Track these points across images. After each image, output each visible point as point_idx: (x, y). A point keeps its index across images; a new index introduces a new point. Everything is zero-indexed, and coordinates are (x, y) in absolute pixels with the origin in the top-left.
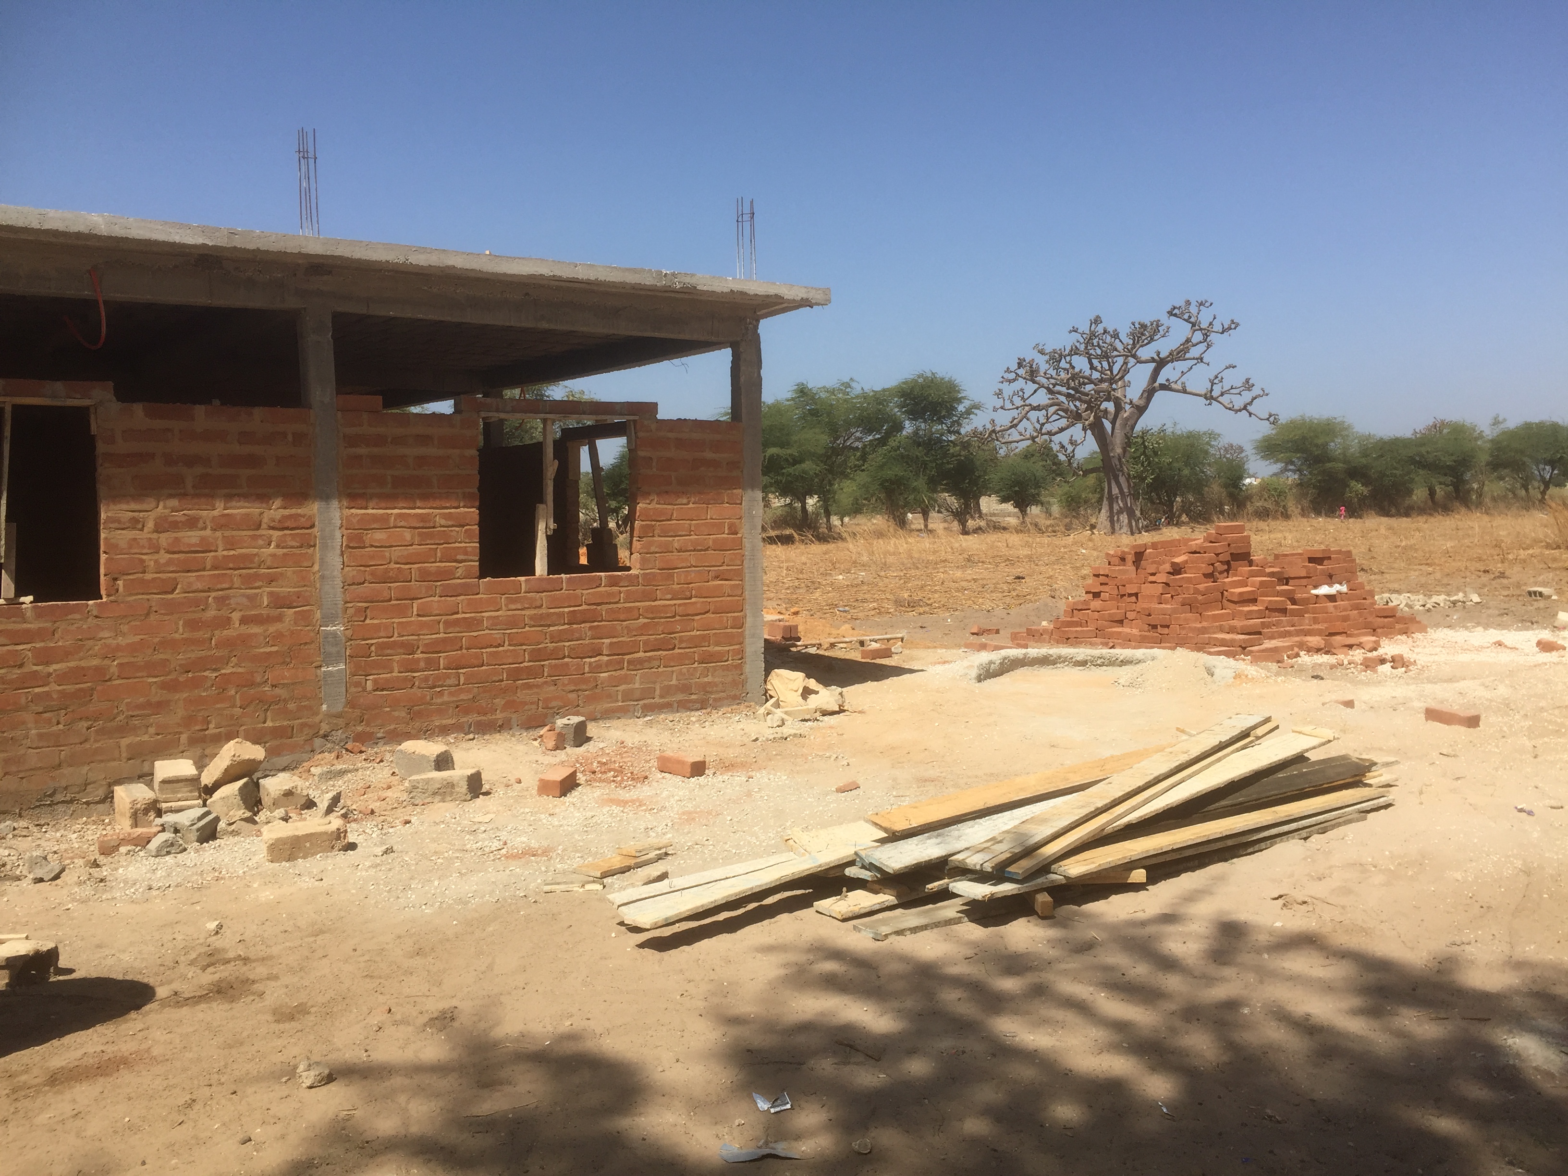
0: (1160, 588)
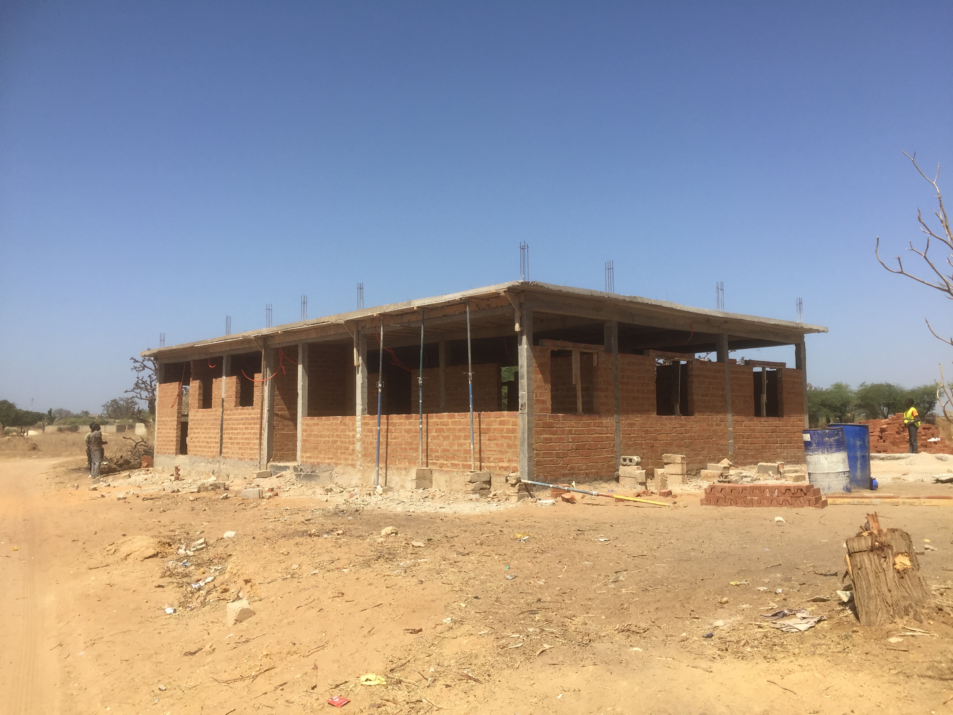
0: (877, 438)
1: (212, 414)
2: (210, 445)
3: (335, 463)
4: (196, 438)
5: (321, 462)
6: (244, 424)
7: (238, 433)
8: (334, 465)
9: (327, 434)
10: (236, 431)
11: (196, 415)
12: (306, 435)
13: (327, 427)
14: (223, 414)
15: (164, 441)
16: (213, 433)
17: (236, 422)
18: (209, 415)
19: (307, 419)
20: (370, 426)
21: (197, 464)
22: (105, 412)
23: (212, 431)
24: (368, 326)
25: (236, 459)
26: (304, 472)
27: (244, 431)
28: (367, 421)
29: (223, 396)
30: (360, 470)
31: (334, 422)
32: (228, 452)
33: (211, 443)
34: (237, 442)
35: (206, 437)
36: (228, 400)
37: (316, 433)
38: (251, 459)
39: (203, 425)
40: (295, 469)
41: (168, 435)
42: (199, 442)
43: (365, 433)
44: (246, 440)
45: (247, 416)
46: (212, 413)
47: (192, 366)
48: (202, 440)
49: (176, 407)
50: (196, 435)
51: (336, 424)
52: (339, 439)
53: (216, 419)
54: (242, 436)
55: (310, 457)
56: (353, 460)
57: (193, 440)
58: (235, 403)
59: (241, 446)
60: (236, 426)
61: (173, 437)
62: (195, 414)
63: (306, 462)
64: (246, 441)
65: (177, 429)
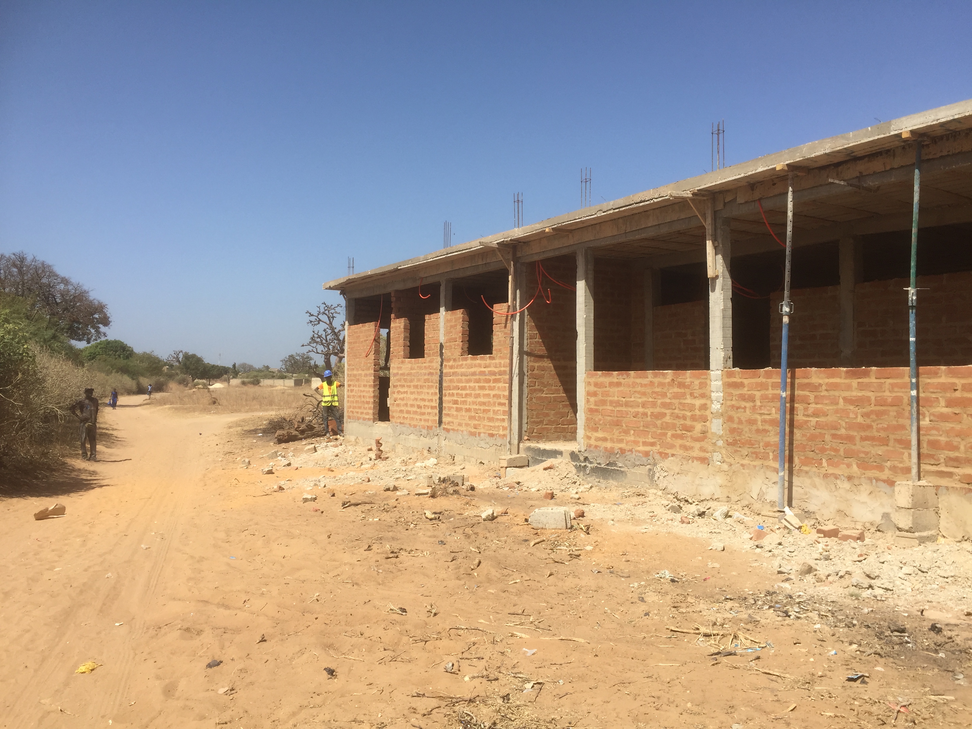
1: (425, 367)
2: (423, 410)
3: (660, 453)
4: (402, 399)
5: (628, 448)
6: (478, 381)
7: (466, 395)
8: (657, 457)
9: (640, 400)
10: (464, 392)
11: (401, 368)
12: (595, 402)
13: (639, 389)
14: (441, 365)
15: (357, 402)
16: (428, 393)
17: (464, 378)
18: (420, 368)
19: (597, 375)
20: (746, 389)
21: (404, 436)
22: (284, 367)
23: (426, 390)
24: (740, 200)
25: (465, 433)
26: (591, 463)
27: (477, 392)
28: (739, 380)
29: (442, 339)
30: (720, 471)
31: (656, 380)
32: (452, 422)
33: (424, 408)
34: (466, 409)
35: (416, 399)
36: (450, 346)
37: (616, 398)
38: (491, 435)
39: (411, 381)
40: (574, 456)
41: (362, 394)
42: (406, 405)
43: (733, 403)
44: (481, 405)
45: (483, 369)
46: (424, 365)
47: (393, 299)
48: (411, 402)
49: (372, 356)
50: (402, 396)
51: (661, 384)
52: (668, 411)
53: (431, 374)
54: (475, 400)
55: (605, 439)
56: (702, 449)
57: (397, 402)
58: (460, 350)
59: (473, 414)
60: (464, 385)
61: (369, 397)
62: (399, 366)
63: (596, 447)
64: (482, 408)
65: (375, 386)
